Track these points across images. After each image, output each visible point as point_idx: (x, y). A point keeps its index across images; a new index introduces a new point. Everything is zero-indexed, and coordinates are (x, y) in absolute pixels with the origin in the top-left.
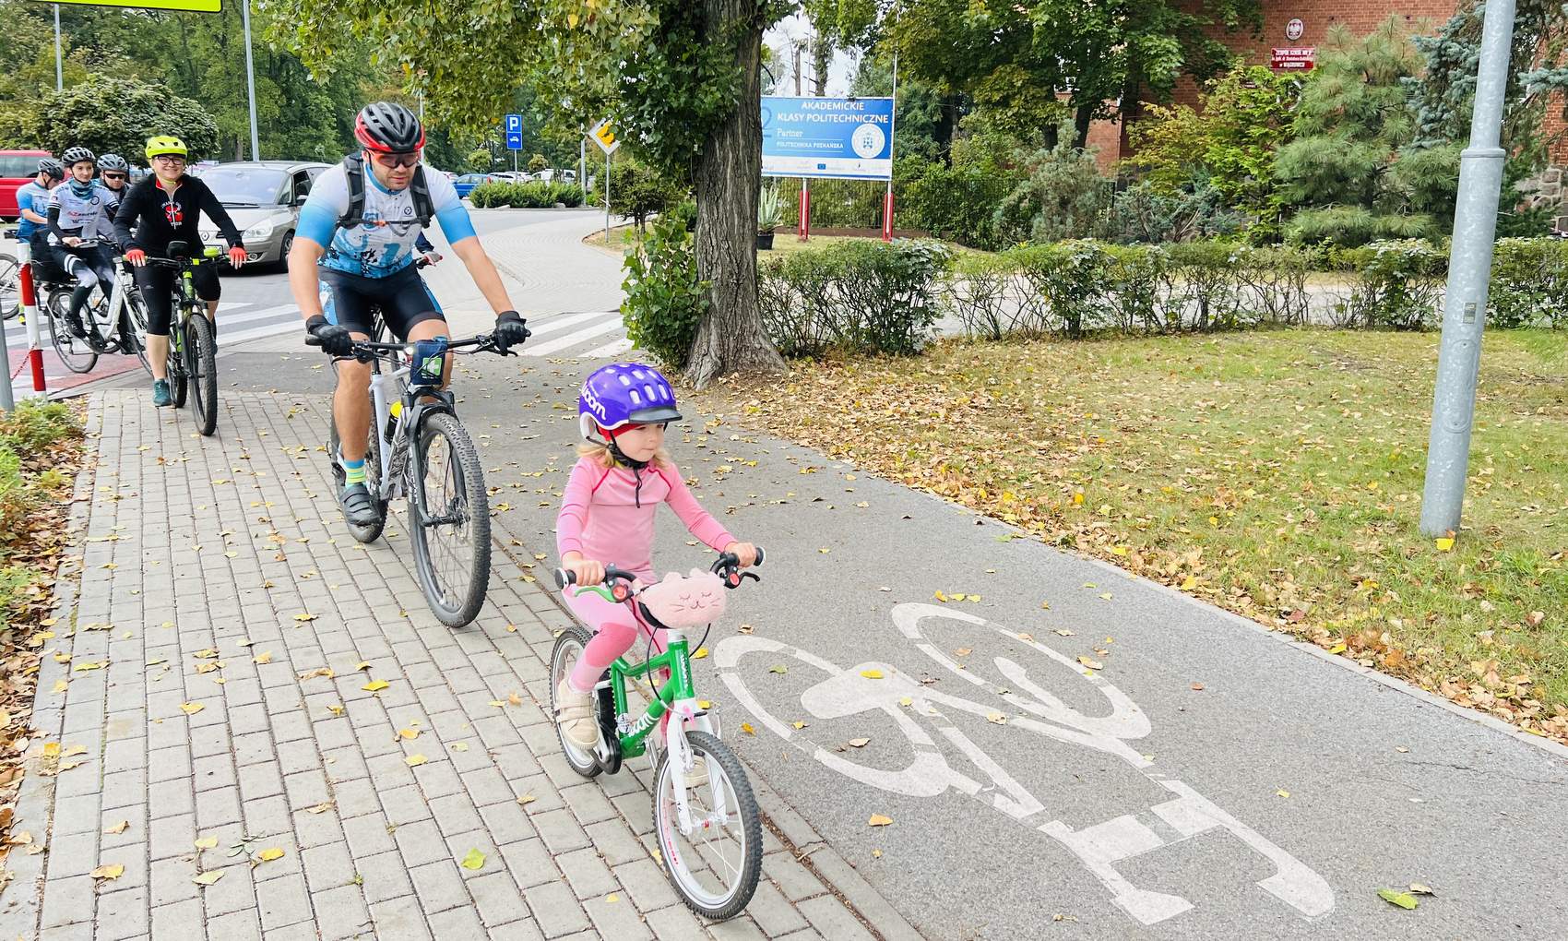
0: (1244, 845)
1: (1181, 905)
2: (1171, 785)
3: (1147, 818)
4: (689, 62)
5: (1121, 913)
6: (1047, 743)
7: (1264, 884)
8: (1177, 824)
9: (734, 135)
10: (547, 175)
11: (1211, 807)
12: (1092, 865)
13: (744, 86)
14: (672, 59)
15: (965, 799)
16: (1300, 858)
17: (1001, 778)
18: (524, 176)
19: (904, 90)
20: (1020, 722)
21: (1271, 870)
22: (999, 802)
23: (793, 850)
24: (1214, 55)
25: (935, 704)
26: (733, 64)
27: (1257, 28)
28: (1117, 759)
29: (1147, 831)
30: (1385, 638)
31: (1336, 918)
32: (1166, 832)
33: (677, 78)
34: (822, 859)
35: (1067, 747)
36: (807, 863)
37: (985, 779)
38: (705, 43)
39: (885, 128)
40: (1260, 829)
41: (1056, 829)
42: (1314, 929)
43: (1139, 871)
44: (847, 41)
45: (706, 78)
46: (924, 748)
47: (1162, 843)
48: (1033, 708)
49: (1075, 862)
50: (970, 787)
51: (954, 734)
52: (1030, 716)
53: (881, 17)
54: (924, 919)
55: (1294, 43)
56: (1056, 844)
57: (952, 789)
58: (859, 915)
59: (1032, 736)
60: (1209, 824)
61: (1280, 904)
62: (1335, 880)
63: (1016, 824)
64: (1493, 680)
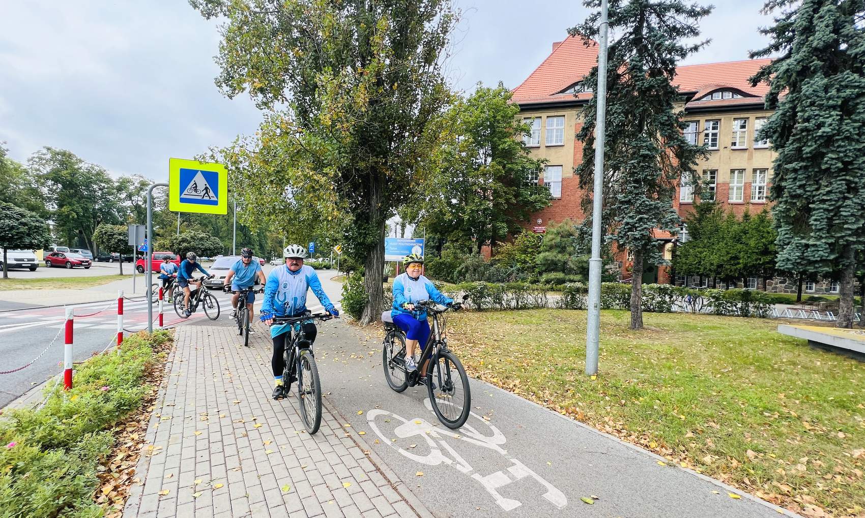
0: (537, 482)
1: (518, 504)
2: (514, 461)
3: (506, 472)
4: (364, 229)
5: (498, 506)
6: (474, 446)
7: (544, 496)
8: (515, 475)
9: (377, 251)
10: (321, 259)
11: (526, 468)
12: (488, 489)
13: (380, 236)
14: (359, 228)
15: (447, 466)
16: (555, 486)
17: (459, 459)
18: (314, 260)
19: (427, 236)
20: (465, 439)
21: (546, 491)
22: (458, 467)
23: (391, 484)
24: (517, 228)
25: (438, 433)
26: (377, 230)
27: (529, 221)
28: (496, 451)
29: (506, 477)
30: (578, 409)
31: (568, 508)
32: (512, 478)
33: (360, 234)
34: (401, 488)
35: (480, 448)
36: (395, 489)
37: (454, 459)
38: (369, 224)
39: (422, 247)
40: (542, 476)
41: (477, 476)
42: (561, 512)
43: (504, 491)
44: (410, 223)
45: (369, 234)
46: (434, 448)
47: (511, 481)
48: (469, 434)
49: (483, 488)
50: (449, 462)
51: (443, 443)
52: (468, 436)
53: (420, 216)
54: (434, 510)
55: (539, 225)
56: (477, 482)
57: (443, 462)
58: (412, 508)
59: (469, 444)
60: (526, 475)
61: (550, 503)
62: (567, 494)
63: (464, 475)
64: (611, 423)
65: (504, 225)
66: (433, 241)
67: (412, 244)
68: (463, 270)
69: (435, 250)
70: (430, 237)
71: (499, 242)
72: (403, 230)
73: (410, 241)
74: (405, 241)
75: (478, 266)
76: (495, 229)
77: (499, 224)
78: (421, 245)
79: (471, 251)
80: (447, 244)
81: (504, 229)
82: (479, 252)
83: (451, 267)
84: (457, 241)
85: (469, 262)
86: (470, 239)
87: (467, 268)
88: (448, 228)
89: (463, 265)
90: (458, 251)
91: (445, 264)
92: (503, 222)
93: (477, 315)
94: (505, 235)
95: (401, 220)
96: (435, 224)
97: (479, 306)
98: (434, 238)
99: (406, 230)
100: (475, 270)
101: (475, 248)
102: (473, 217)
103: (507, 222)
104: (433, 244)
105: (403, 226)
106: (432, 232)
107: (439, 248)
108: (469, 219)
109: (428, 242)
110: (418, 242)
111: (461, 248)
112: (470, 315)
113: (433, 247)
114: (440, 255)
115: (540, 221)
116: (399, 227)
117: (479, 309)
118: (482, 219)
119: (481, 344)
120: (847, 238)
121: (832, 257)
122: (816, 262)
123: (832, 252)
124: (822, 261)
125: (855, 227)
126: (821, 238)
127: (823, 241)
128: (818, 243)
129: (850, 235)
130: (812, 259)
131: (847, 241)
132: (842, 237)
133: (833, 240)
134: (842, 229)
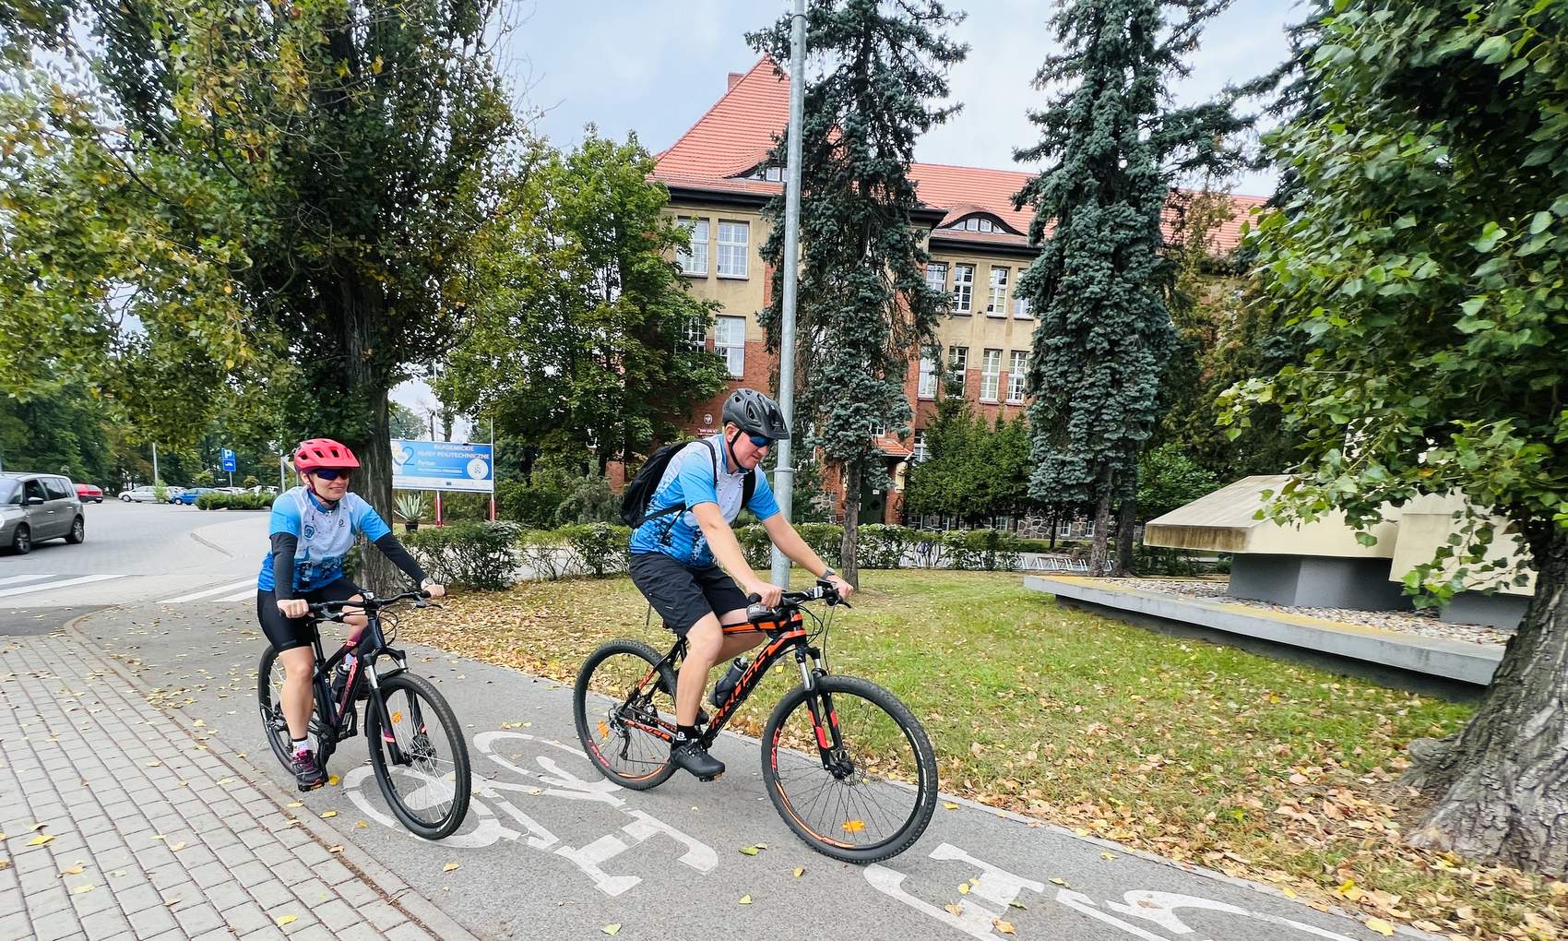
0: (673, 840)
1: (636, 880)
2: (633, 814)
3: (619, 834)
5: (600, 893)
6: (565, 801)
7: (681, 859)
8: (635, 835)
11: (655, 822)
12: (585, 868)
13: (377, 423)
15: (510, 844)
16: (701, 841)
17: (533, 826)
20: (549, 792)
21: (685, 850)
22: (531, 842)
23: (386, 898)
24: (668, 429)
25: (496, 790)
27: (690, 417)
28: (605, 804)
29: (619, 841)
30: (749, 718)
31: (719, 870)
32: (629, 840)
34: (411, 902)
35: (576, 802)
36: (395, 904)
37: (522, 829)
39: (488, 462)
40: (681, 829)
41: (566, 851)
42: (707, 878)
43: (611, 867)
46: (486, 817)
47: (626, 847)
48: (558, 783)
49: (574, 868)
50: (513, 835)
51: (506, 806)
52: (554, 787)
54: (474, 923)
55: (708, 427)
56: (564, 860)
57: (501, 839)
58: (429, 931)
59: (554, 799)
60: (654, 832)
61: (690, 869)
62: (719, 849)
63: (541, 852)
64: (798, 733)
65: (647, 422)
66: (514, 453)
67: (467, 455)
68: (573, 507)
69: (518, 471)
70: (508, 445)
71: (637, 455)
72: (448, 427)
73: (461, 448)
74: (450, 448)
75: (601, 499)
76: (630, 431)
77: (636, 420)
78: (486, 456)
79: (586, 470)
80: (542, 458)
81: (646, 431)
82: (602, 472)
83: (551, 501)
84: (558, 450)
85: (583, 490)
86: (584, 448)
87: (580, 502)
88: (540, 423)
89: (572, 498)
90: (562, 470)
91: (538, 497)
92: (644, 416)
93: (594, 584)
94: (647, 442)
95: (441, 405)
96: (512, 415)
97: (599, 570)
98: (516, 447)
99: (453, 428)
100: (595, 507)
101: (594, 464)
102: (588, 404)
103: (651, 417)
104: (513, 459)
105: (448, 420)
106: (508, 432)
107: (526, 467)
108: (579, 407)
109: (504, 455)
110: (478, 451)
111: (568, 464)
112: (582, 585)
113: (514, 465)
114: (528, 481)
115: (709, 419)
116: (438, 422)
117: (600, 575)
118: (605, 409)
119: (597, 633)
120: (1106, 452)
121: (1089, 479)
122: (1072, 486)
123: (1088, 474)
124: (1079, 485)
125: (1115, 437)
126: (1080, 451)
127: (1081, 456)
128: (1076, 459)
129: (1109, 449)
130: (1067, 482)
131: (1106, 457)
132: (1102, 451)
133: (1090, 456)
134: (1102, 440)
